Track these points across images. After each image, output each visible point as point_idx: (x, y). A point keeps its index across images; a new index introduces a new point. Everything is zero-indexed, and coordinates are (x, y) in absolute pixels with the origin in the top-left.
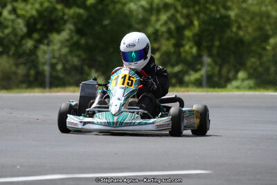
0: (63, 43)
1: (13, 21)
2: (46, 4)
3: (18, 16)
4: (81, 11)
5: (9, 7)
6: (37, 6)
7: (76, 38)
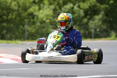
0: (100, 20)
1: (79, 11)
2: (93, 4)
3: (81, 9)
4: (107, 6)
5: (77, 5)
6: (89, 4)
7: (105, 17)
